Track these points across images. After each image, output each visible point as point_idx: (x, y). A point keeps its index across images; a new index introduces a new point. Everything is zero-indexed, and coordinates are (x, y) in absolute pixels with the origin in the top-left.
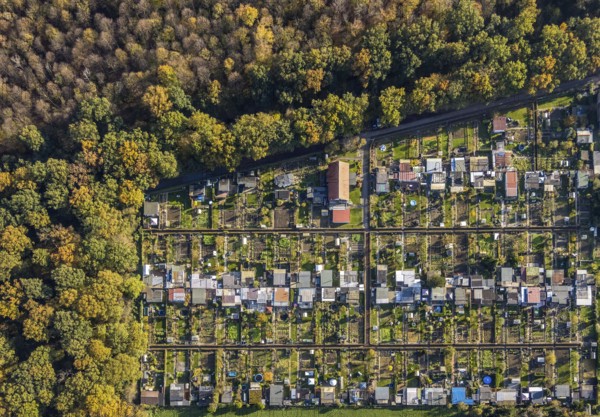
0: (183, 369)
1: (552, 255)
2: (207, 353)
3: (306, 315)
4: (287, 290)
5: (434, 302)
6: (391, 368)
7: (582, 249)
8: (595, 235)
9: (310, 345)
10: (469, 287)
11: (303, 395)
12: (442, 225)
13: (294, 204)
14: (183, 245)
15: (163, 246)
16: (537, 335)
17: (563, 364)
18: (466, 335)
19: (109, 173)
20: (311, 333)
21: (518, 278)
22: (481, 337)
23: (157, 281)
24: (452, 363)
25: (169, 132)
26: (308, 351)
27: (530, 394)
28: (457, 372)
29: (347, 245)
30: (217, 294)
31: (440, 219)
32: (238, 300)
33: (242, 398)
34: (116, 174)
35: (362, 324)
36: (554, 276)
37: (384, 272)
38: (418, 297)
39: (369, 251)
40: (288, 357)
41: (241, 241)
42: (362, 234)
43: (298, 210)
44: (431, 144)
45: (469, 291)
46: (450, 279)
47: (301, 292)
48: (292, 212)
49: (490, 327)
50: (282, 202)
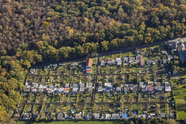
0: (30, 110)
1: (157, 79)
2: (39, 105)
3: (74, 95)
4: (69, 88)
5: (117, 91)
6: (101, 109)
7: (167, 78)
8: (170, 74)
9: (74, 103)
10: (129, 87)
11: (69, 116)
12: (121, 73)
13: (75, 69)
14: (39, 79)
15: (33, 79)
16: (153, 100)
17: (163, 108)
18: (128, 100)
19: (22, 58)
20: (75, 100)
21: (145, 84)
22: (133, 100)
23: (29, 87)
24: (123, 108)
25: (41, 50)
26: (73, 105)
27: (151, 116)
28: (124, 110)
29: (90, 78)
30: (47, 90)
31: (120, 71)
32: (53, 91)
33: (48, 117)
34: (24, 59)
35: (92, 97)
36: (157, 84)
37: (101, 83)
38: (112, 90)
39: (97, 79)
40: (66, 106)
41: (57, 77)
42: (95, 75)
43: (76, 70)
44: (118, 56)
45: (129, 88)
46: (122, 85)
47: (73, 89)
48: (74, 71)
49: (136, 98)
50: (72, 68)
